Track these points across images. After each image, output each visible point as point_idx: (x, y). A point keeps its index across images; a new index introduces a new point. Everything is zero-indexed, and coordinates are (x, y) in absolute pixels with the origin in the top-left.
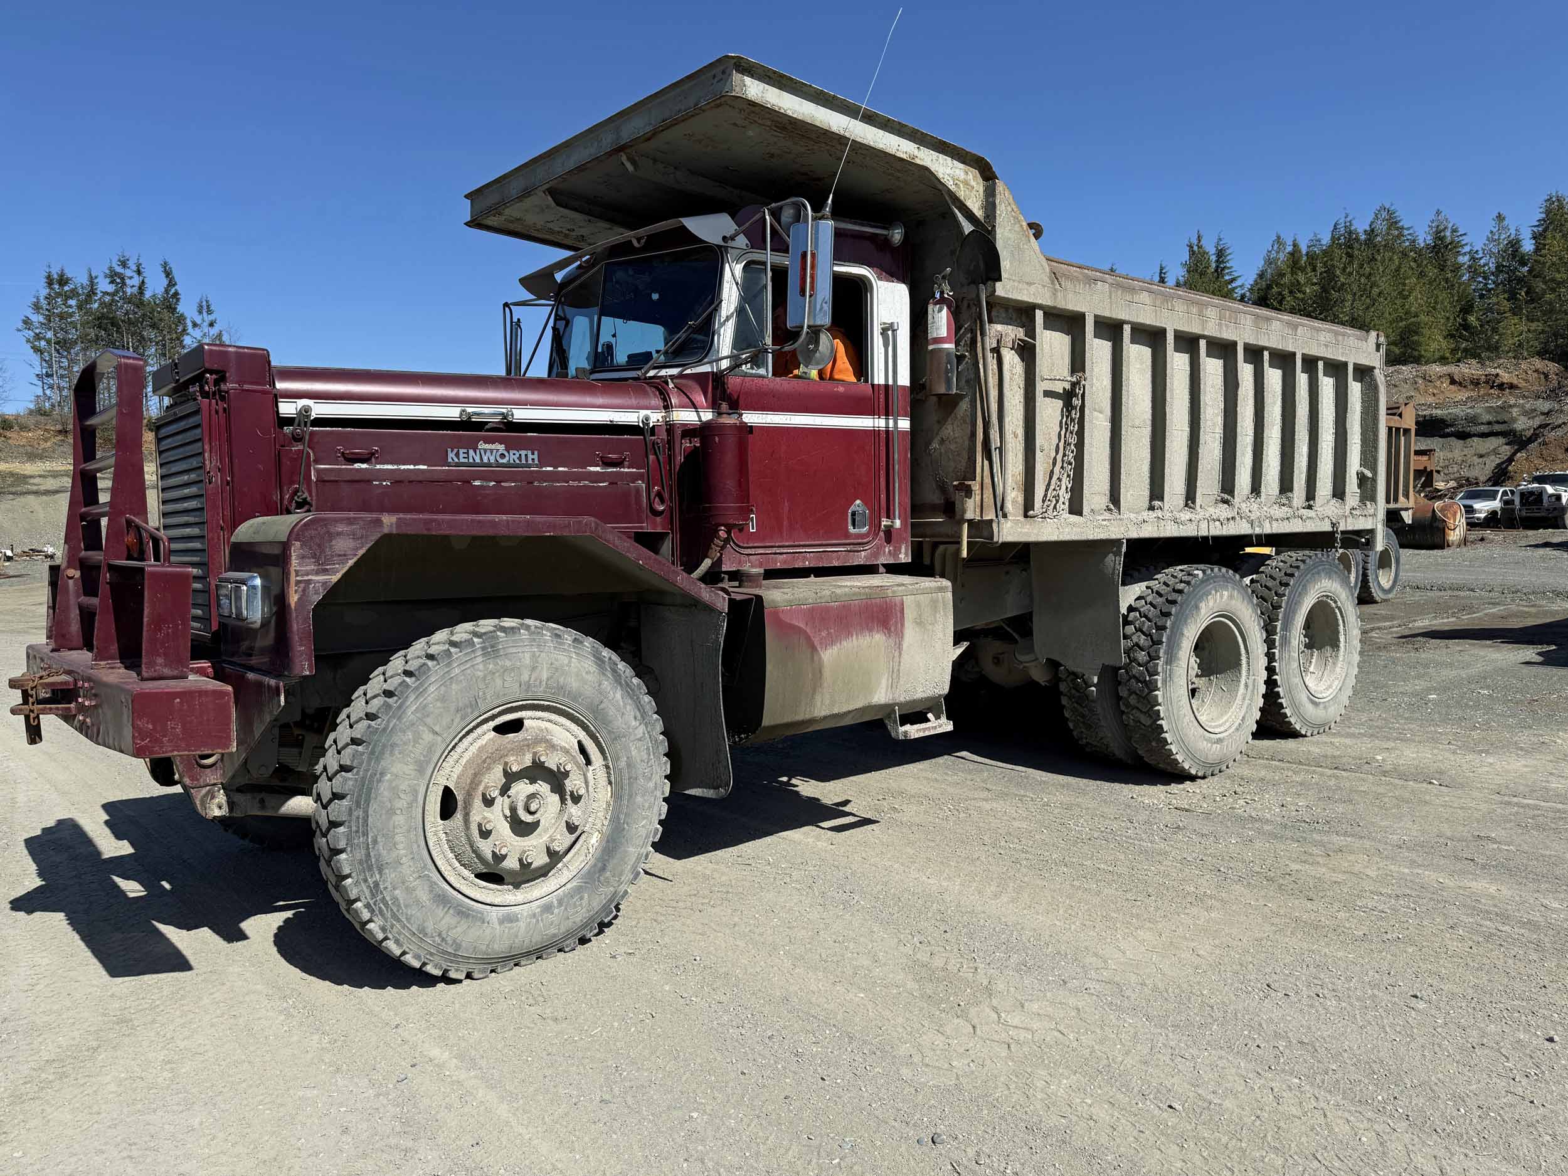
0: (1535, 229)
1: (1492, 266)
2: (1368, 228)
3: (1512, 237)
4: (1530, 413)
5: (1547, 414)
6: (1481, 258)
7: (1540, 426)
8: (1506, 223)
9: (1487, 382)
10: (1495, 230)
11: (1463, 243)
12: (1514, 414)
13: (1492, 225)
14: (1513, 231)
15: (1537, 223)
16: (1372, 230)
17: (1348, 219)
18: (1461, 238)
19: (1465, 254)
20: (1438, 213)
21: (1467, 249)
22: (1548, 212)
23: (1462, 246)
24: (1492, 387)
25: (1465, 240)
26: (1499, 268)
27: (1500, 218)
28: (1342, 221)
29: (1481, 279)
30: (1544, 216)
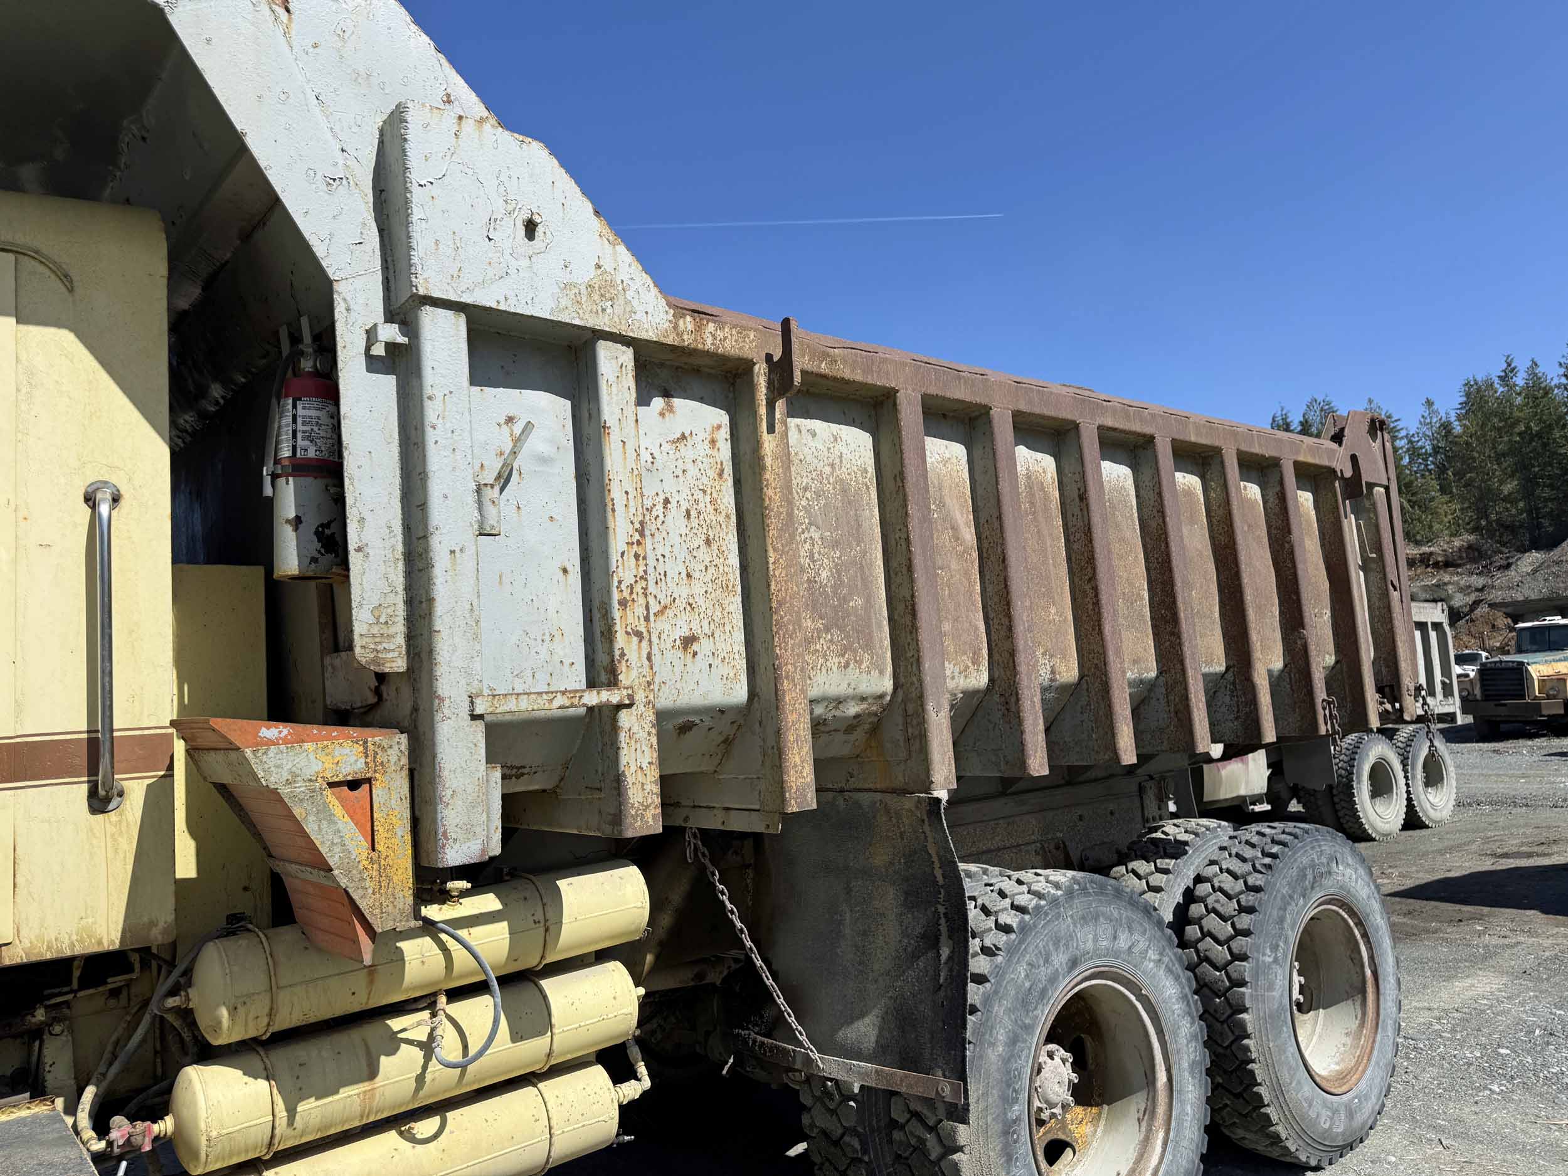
0: (1458, 412)
1: (1429, 448)
2: (1302, 419)
3: (1444, 419)
4: (1465, 590)
5: (1481, 590)
6: (1418, 441)
7: (1474, 602)
8: (1435, 407)
9: (1421, 561)
10: (1426, 415)
11: (1398, 428)
12: (1450, 592)
13: (1423, 410)
14: (1444, 415)
15: (1460, 406)
16: (1306, 422)
17: (1284, 413)
18: (1396, 424)
19: (1402, 438)
20: (1370, 401)
21: (1403, 433)
22: (1468, 395)
23: (1398, 431)
24: (1427, 566)
25: (1400, 425)
26: (1436, 450)
27: (1429, 403)
28: (1279, 413)
29: (1420, 461)
30: (1464, 399)
